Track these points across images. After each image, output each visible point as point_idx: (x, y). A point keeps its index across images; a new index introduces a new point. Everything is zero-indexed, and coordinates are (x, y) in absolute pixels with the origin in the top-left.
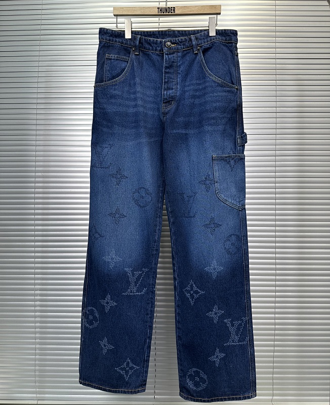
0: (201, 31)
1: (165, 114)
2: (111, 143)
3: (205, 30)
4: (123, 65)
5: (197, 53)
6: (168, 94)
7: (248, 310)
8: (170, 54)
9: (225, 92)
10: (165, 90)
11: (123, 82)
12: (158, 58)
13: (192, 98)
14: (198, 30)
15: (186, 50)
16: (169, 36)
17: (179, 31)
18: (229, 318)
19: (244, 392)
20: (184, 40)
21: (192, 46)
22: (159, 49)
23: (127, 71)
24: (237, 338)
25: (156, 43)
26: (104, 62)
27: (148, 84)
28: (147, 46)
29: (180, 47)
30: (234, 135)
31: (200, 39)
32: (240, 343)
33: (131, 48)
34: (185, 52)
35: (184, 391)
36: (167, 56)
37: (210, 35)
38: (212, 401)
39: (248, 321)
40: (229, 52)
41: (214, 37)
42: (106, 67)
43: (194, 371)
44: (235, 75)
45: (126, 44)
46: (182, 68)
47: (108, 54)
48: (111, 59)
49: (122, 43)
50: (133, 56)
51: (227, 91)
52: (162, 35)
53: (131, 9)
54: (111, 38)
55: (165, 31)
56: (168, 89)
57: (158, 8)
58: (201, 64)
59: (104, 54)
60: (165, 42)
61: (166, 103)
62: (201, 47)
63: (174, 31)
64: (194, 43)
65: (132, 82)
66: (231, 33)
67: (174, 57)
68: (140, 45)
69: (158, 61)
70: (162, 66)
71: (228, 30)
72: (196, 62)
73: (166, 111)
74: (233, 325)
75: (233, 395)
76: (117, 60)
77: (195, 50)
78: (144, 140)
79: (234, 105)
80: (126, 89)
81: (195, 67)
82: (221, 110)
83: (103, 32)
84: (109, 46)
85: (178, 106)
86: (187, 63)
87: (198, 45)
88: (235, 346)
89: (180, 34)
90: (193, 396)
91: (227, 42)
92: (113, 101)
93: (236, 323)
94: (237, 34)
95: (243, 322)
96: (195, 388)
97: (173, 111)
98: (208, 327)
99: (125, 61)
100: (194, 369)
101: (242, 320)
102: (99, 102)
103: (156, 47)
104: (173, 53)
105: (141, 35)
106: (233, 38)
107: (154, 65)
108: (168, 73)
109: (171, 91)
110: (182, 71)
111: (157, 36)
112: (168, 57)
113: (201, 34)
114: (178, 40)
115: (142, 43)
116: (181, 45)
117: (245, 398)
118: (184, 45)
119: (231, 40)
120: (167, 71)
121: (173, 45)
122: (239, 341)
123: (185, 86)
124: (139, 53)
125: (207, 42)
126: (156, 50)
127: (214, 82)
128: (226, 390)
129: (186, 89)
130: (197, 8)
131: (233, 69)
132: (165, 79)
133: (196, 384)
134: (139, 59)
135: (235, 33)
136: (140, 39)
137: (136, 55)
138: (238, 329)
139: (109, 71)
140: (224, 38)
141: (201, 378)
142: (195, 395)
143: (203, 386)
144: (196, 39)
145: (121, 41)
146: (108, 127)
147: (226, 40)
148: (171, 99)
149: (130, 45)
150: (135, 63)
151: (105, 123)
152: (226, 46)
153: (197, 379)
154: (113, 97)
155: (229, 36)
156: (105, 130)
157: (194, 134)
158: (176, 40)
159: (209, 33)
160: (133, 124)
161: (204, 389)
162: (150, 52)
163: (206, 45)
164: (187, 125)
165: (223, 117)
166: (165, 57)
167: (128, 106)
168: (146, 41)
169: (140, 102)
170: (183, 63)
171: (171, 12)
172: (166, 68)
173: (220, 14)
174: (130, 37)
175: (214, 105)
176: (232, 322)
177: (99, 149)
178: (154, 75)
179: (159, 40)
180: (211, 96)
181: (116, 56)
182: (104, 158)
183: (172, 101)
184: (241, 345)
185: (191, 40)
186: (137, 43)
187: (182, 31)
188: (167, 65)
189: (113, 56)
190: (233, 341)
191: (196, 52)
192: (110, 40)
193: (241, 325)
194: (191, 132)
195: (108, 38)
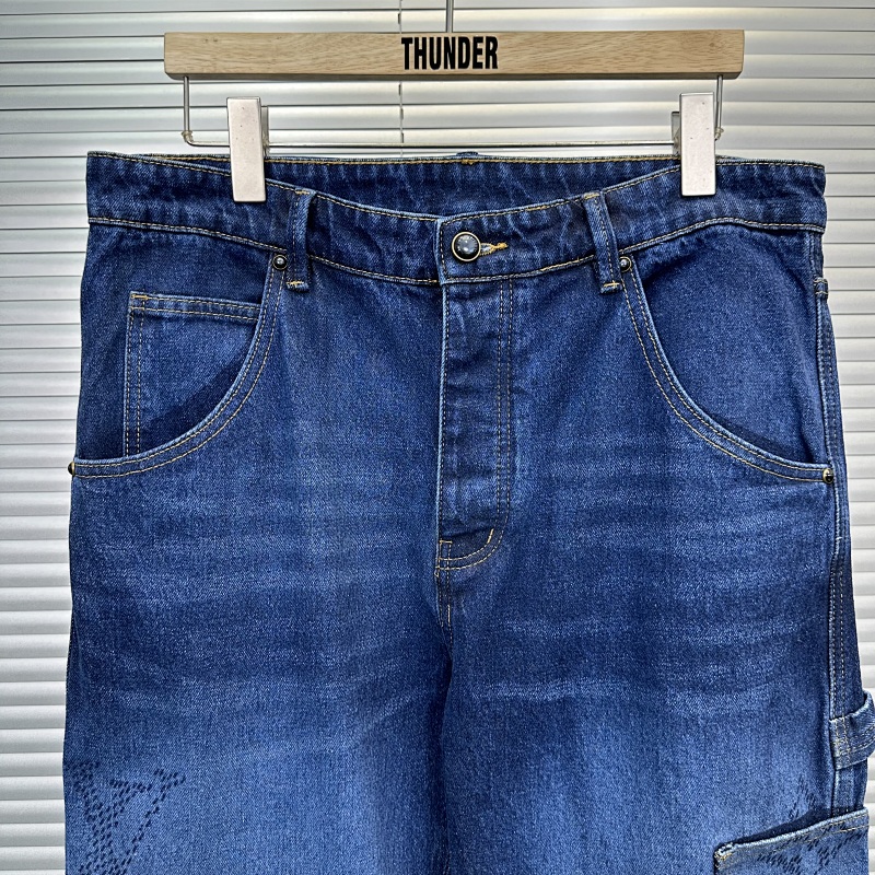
0: (637, 166)
1: (452, 591)
2: (168, 765)
3: (658, 163)
4: (227, 345)
5: (617, 292)
6: (467, 496)
8: (473, 296)
9: (775, 506)
10: (448, 475)
11: (226, 444)
12: (409, 308)
13: (591, 524)
14: (619, 163)
15: (558, 272)
16: (469, 189)
17: (516, 166)
20: (546, 218)
21: (593, 250)
22: (413, 263)
23: (248, 382)
25: (399, 234)
26: (119, 337)
27: (358, 438)
28: (351, 246)
29: (524, 256)
30: (813, 714)
31: (635, 214)
33: (267, 253)
34: (553, 283)
36: (457, 307)
37: (686, 192)
40: (781, 281)
41: (710, 205)
42: (135, 361)
44: (817, 402)
45: (236, 231)
46: (535, 367)
47: (145, 289)
48: (159, 319)
49: (218, 225)
50: (277, 298)
51: (786, 503)
52: (430, 182)
53: (261, 43)
54: (155, 205)
55: (446, 166)
56: (467, 471)
57: (406, 41)
58: (636, 350)
59: (119, 293)
60: (448, 233)
61: (454, 538)
62: (636, 255)
63: (491, 166)
64: (600, 237)
65: (276, 435)
66: (797, 182)
67: (492, 309)
68: (316, 237)
69: (409, 324)
70: (434, 354)
71: (779, 165)
72: (611, 336)
73: (458, 579)
76: (189, 321)
77: (605, 275)
78: (344, 742)
79: (816, 566)
80: (244, 475)
81: (610, 365)
82: (755, 609)
83: (106, 175)
84: (148, 245)
85: (518, 557)
86: (560, 340)
87: (621, 246)
89: (525, 180)
91: (775, 227)
92: (174, 547)
94: (822, 184)
97: (493, 584)
99: (238, 324)
102: (97, 561)
103: (400, 255)
104: (490, 290)
105: (316, 184)
106: (808, 208)
107: (389, 344)
108: (465, 391)
109: (479, 485)
110: (534, 383)
111: (403, 193)
112: (465, 312)
113: (636, 187)
114: (516, 217)
115: (324, 231)
116: (528, 247)
118: (546, 244)
119: (795, 215)
120: (459, 381)
121: (490, 248)
123: (550, 455)
124: (312, 284)
125: (672, 226)
126: (399, 270)
127: (718, 457)
129: (559, 469)
130: (615, 42)
131: (808, 371)
132: (448, 422)
134: (311, 312)
135: (811, 181)
136: (312, 208)
137: (294, 291)
139: (150, 379)
140: (758, 207)
144: (614, 210)
145: (209, 214)
146: (147, 684)
147: (768, 218)
148: (480, 524)
149: (263, 236)
150: (289, 340)
151: (130, 664)
152: (770, 249)
154: (169, 527)
155: (782, 195)
156: (132, 700)
157: (607, 702)
158: (503, 219)
159: (677, 178)
160: (284, 653)
162: (370, 280)
163: (663, 246)
164: (565, 660)
165: (766, 642)
166: (450, 310)
167: (257, 562)
168: (346, 219)
169: (318, 547)
170: (540, 340)
171: (477, 65)
172: (455, 367)
173: (734, 75)
174: (261, 197)
175: (722, 584)
177: (106, 794)
178: (391, 394)
179: (414, 217)
180: (701, 537)
181: (185, 300)
182: (129, 845)
183: (486, 530)
185: (582, 215)
186: (300, 230)
187: (535, 165)
188: (462, 356)
189: (168, 303)
191: (614, 285)
192: (147, 216)
194: (592, 689)
195: (138, 206)
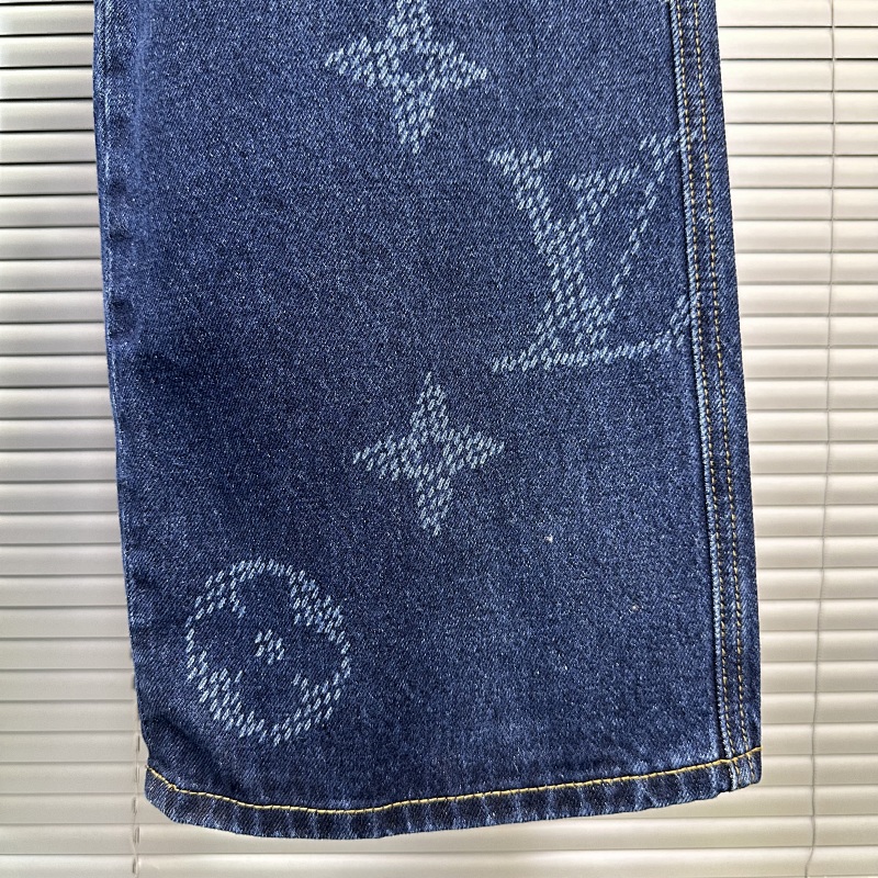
7: (689, 69)
18: (535, 141)
19: (664, 742)
24: (597, 310)
32: (627, 351)
35: (171, 749)
38: (394, 823)
39: (695, 159)
43: (244, 589)
74: (564, 206)
75: (567, 767)
88: (586, 375)
90: (235, 789)
93: (593, 187)
95: (647, 171)
96: (251, 727)
98: (343, 170)
100: (248, 569)
101: (643, 159)
117: (666, 792)
122: (620, 332)
128: (512, 730)
133: (265, 694)
138: (610, 233)
141: (303, 638)
142: (249, 776)
143: (317, 700)
153: (270, 647)
161: (323, 727)
176: (555, 175)
184: (635, 364)
190: (566, 336)
193: (630, 196)
